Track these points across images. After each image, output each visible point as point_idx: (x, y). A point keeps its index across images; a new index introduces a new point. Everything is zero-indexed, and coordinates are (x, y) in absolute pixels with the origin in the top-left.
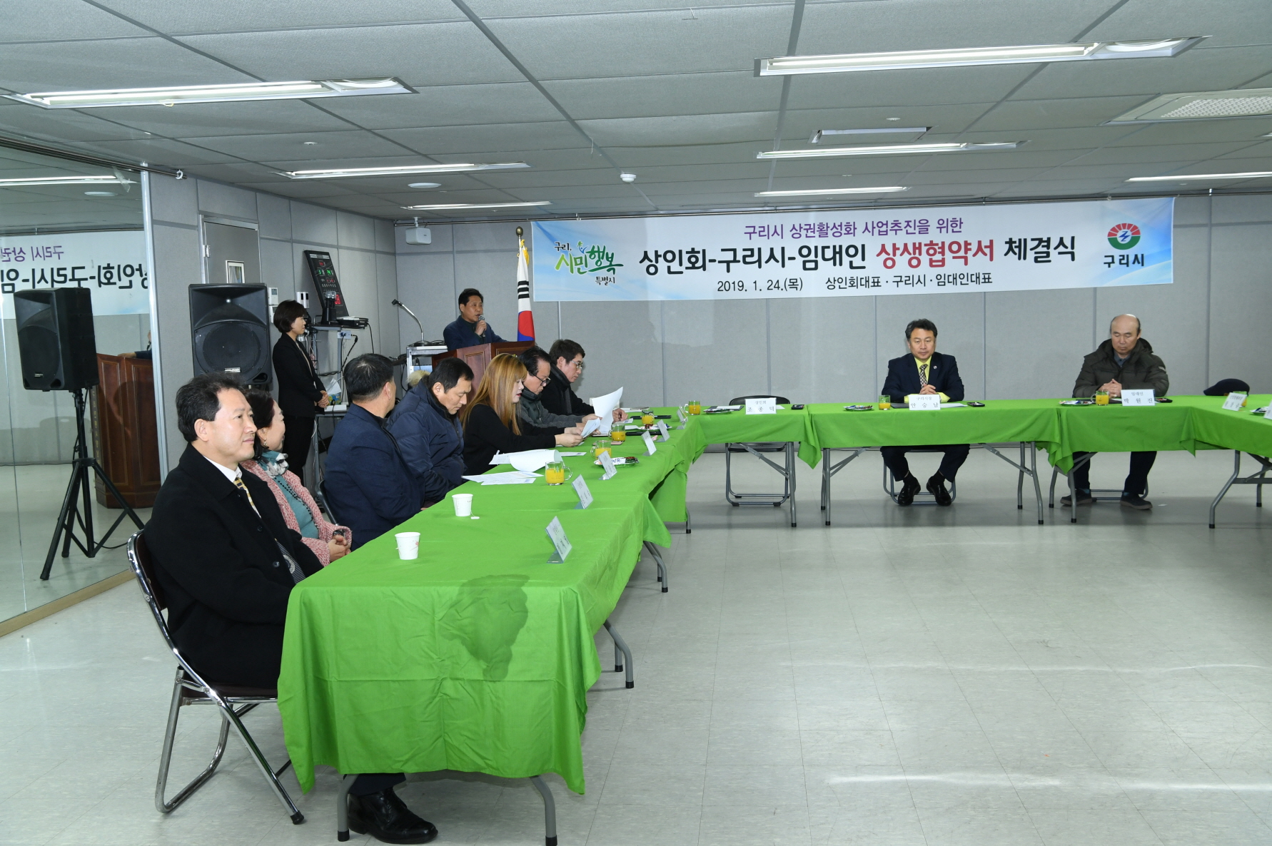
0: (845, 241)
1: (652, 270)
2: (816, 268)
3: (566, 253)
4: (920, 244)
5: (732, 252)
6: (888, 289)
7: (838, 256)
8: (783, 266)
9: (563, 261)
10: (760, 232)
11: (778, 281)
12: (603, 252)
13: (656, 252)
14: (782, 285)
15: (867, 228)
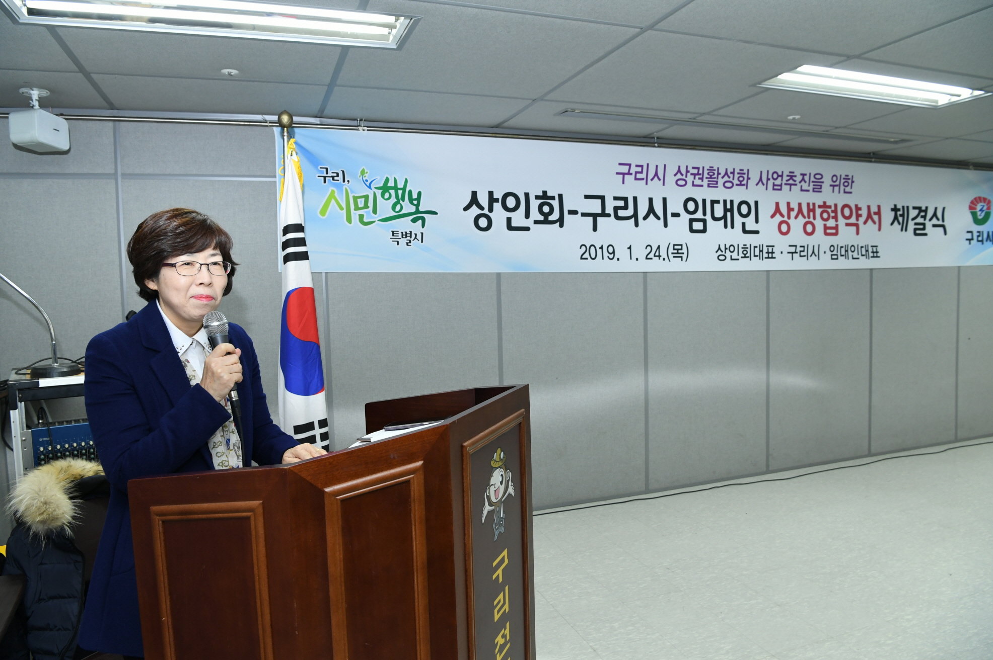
0: (737, 195)
1: (483, 222)
2: (704, 231)
3: (339, 187)
4: (814, 204)
5: (599, 201)
6: (782, 263)
7: (729, 214)
8: (666, 225)
9: (333, 201)
10: (636, 173)
11: (659, 247)
12: (404, 189)
13: (491, 194)
14: (663, 253)
15: (761, 180)
